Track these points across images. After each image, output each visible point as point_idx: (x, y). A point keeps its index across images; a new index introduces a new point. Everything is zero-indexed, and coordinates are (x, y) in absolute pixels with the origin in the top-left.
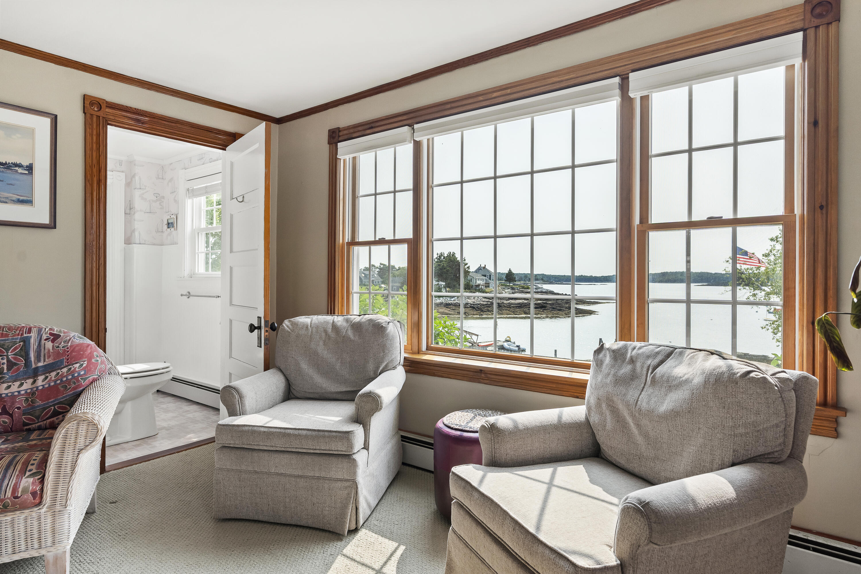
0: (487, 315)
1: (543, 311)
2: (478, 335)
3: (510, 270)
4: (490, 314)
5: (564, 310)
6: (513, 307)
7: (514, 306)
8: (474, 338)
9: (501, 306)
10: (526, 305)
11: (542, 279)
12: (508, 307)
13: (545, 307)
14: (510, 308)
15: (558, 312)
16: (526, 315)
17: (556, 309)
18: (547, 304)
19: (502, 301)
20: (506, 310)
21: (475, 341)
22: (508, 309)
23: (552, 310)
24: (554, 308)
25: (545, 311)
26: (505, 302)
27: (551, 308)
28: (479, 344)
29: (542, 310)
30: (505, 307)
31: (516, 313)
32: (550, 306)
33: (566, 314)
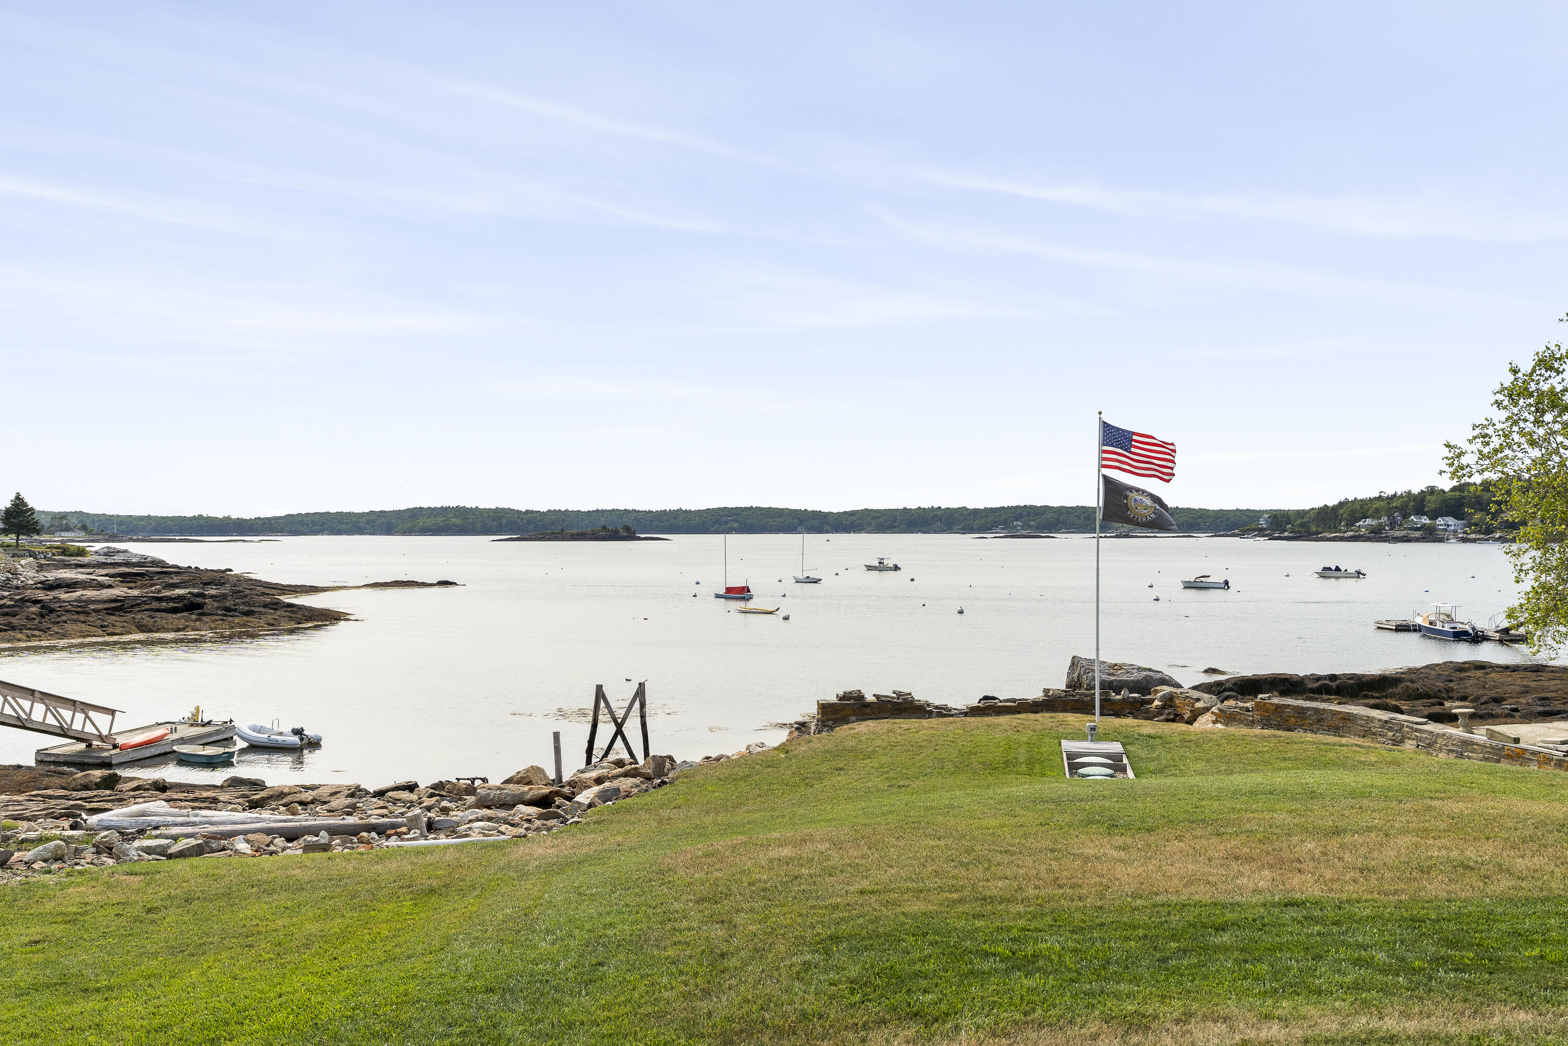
0: (9, 641)
1: (199, 620)
4: (19, 636)
5: (260, 613)
6: (97, 611)
7: (100, 606)
9: (52, 611)
10: (138, 605)
12: (78, 613)
13: (200, 606)
14: (87, 614)
15: (245, 618)
16: (146, 635)
17: (235, 610)
18: (203, 596)
19: (52, 594)
20: (76, 621)
22: (82, 618)
23: (225, 615)
24: (228, 609)
25: (205, 618)
26: (64, 596)
27: (218, 608)
29: (194, 617)
30: (67, 611)
31: (110, 630)
32: (216, 604)
33: (273, 625)
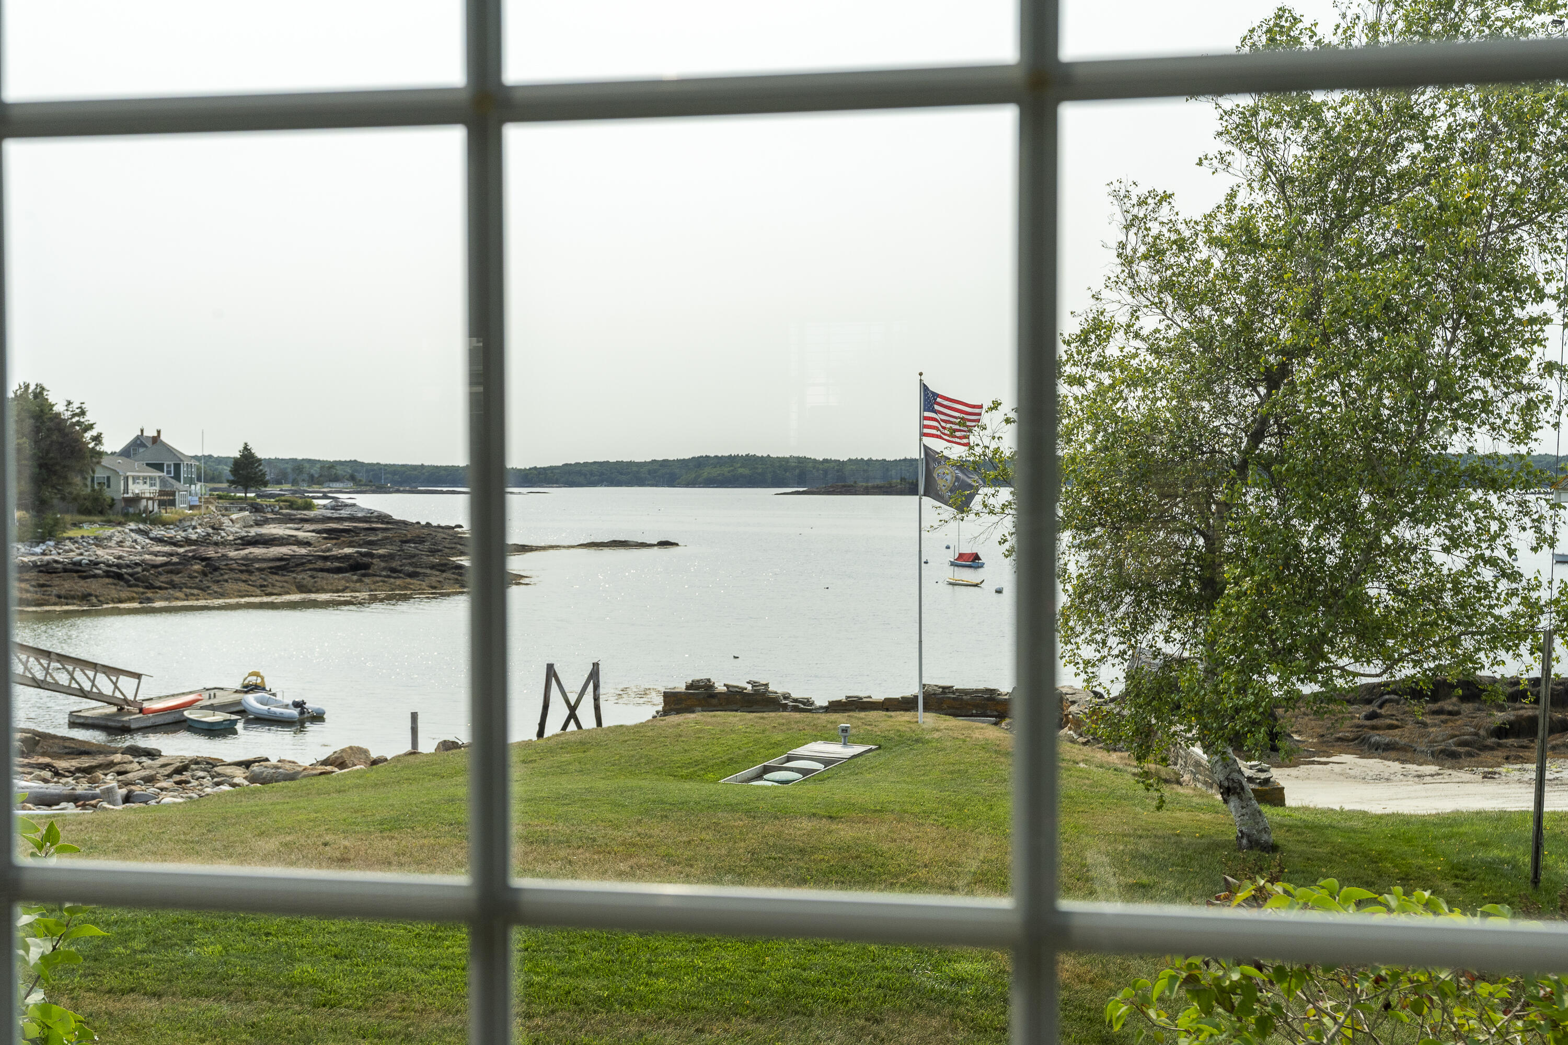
0: (167, 599)
1: (360, 581)
2: (138, 676)
3: (246, 448)
4: (178, 594)
5: (425, 575)
6: (260, 570)
7: (264, 565)
8: (127, 686)
9: (216, 569)
10: (303, 564)
11: (352, 478)
12: (241, 571)
13: (367, 566)
14: (250, 572)
15: (408, 580)
16: (304, 596)
17: (400, 572)
18: (371, 555)
19: (221, 551)
20: (237, 580)
21: (130, 697)
22: (244, 576)
23: (389, 577)
24: (394, 570)
25: (366, 580)
26: (232, 554)
27: (384, 569)
28: (146, 705)
29: (355, 578)
30: (231, 570)
31: (269, 590)
32: (383, 564)
33: (435, 588)
